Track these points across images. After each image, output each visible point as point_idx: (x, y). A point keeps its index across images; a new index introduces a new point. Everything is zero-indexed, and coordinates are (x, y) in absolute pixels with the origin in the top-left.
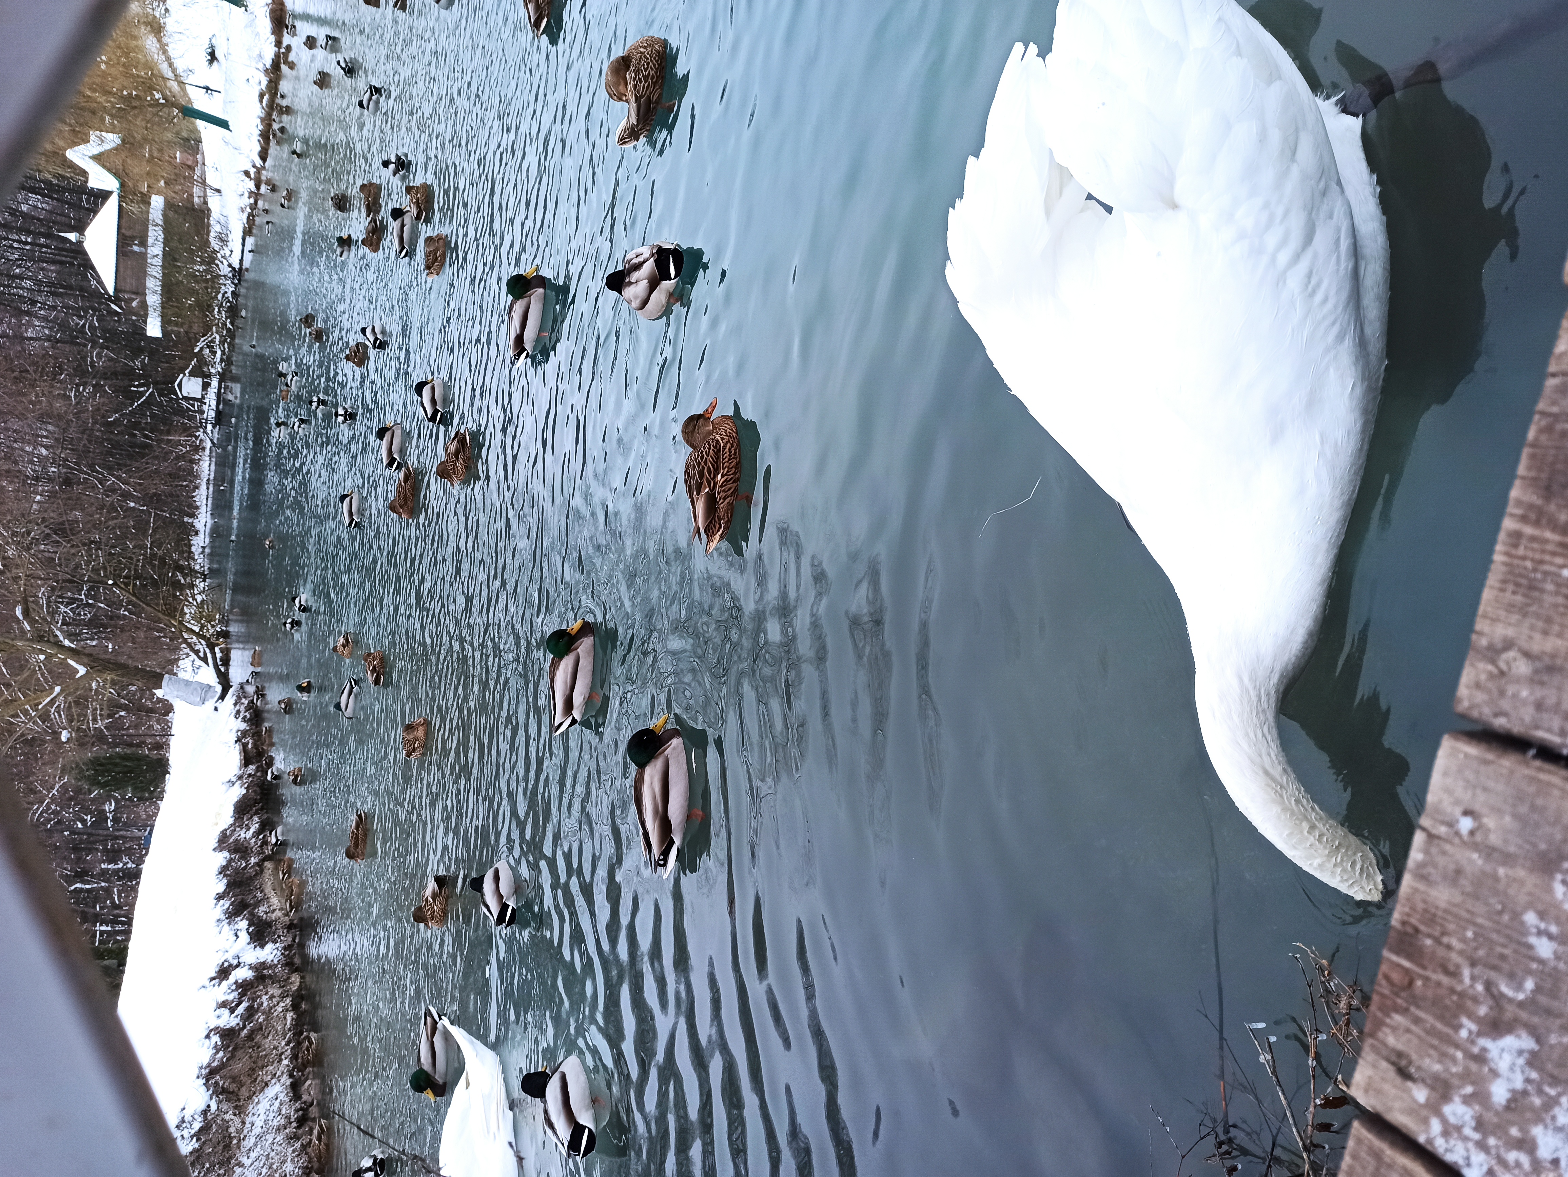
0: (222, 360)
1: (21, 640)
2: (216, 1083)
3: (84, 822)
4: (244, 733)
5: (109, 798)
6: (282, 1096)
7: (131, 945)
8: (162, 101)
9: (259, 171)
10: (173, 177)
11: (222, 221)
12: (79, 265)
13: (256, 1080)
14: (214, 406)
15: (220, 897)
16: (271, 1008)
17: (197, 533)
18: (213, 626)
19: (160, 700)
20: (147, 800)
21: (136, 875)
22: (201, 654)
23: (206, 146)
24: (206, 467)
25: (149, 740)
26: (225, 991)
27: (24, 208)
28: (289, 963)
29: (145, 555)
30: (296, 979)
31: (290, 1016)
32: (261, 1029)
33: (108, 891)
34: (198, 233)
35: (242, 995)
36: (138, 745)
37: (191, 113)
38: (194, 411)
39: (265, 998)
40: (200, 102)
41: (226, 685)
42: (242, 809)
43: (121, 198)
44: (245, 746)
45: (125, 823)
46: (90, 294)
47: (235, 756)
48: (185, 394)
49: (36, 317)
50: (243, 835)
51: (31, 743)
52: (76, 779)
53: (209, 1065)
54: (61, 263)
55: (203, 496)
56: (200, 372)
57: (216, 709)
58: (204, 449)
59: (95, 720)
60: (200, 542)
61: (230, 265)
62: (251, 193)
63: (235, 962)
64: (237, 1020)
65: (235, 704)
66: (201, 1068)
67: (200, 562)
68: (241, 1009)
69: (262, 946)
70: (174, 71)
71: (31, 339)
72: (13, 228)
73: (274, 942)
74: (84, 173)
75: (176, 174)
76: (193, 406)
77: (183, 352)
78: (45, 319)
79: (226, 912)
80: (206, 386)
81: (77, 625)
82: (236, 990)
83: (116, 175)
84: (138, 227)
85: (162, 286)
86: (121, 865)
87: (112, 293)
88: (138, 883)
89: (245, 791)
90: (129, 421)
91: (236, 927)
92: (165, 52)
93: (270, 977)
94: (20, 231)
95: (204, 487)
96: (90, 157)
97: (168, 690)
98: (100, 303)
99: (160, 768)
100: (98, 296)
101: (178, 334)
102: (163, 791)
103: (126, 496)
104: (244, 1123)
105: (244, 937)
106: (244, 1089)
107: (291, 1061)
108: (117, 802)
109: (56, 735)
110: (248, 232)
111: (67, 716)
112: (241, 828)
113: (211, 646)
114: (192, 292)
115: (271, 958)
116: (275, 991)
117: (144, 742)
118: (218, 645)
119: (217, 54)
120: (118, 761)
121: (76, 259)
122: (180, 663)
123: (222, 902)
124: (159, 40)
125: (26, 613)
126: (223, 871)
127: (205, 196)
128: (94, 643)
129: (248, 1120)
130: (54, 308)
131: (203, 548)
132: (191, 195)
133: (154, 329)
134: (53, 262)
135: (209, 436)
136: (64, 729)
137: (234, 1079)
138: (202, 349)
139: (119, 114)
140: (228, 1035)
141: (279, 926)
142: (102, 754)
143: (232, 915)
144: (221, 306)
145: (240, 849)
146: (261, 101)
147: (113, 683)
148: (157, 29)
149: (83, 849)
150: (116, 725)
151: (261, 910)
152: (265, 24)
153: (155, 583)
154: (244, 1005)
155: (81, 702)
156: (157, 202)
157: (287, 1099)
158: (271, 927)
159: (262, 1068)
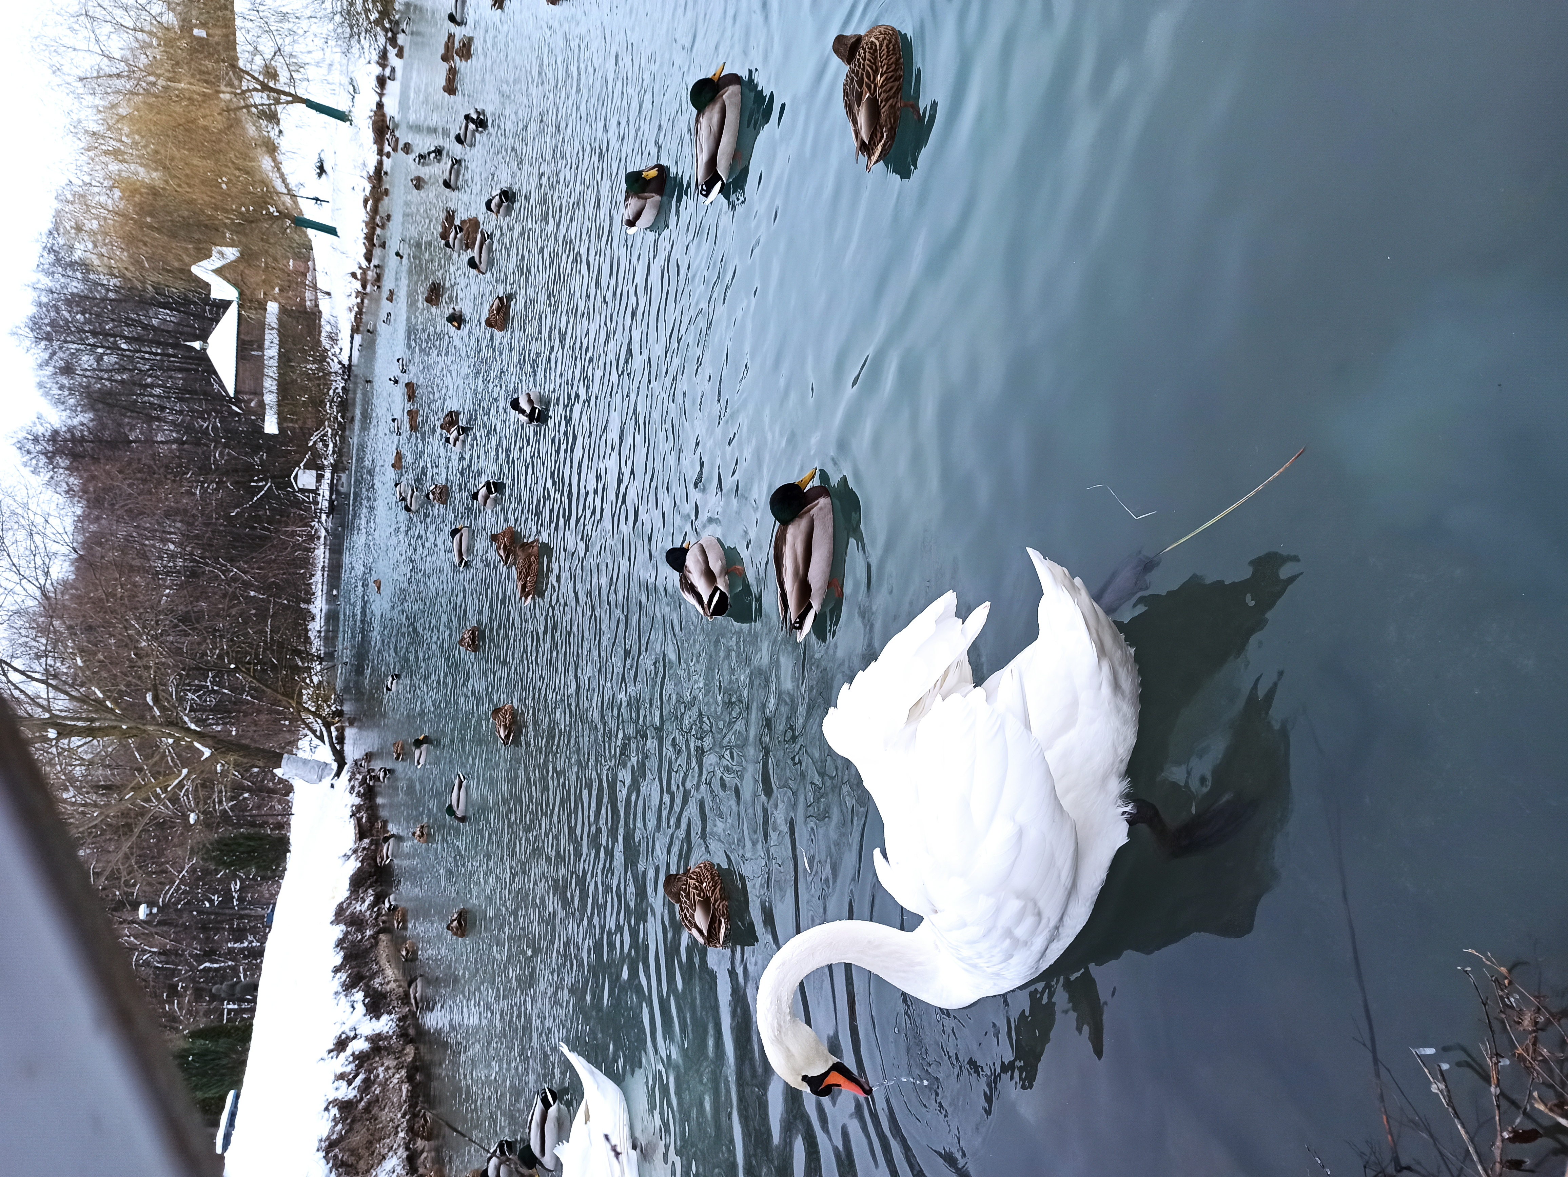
0: (334, 452)
1: (151, 725)
2: (336, 1156)
3: (211, 901)
4: (359, 808)
5: (234, 877)
6: (399, 1170)
7: (255, 1021)
8: (276, 214)
9: (364, 272)
10: (287, 284)
11: (332, 322)
12: (203, 371)
13: (373, 1152)
14: (327, 496)
15: (337, 970)
16: (387, 1080)
17: (313, 619)
18: (329, 706)
19: (281, 781)
20: (269, 879)
21: (259, 953)
22: (318, 733)
23: (317, 253)
24: (321, 555)
25: (271, 821)
26: (342, 1063)
27: (154, 322)
28: (403, 1034)
29: (265, 642)
30: (410, 1050)
31: (405, 1087)
32: (378, 1100)
33: (235, 970)
34: (310, 334)
35: (359, 1067)
36: (261, 826)
37: (302, 223)
38: (310, 503)
39: (381, 1069)
40: (310, 212)
41: (341, 763)
42: (358, 882)
43: (240, 306)
44: (359, 820)
45: (250, 903)
46: (213, 398)
47: (349, 830)
48: (301, 487)
49: (165, 422)
50: (358, 908)
51: (162, 825)
52: (203, 859)
53: (328, 1138)
54: (187, 370)
55: (318, 581)
56: (315, 465)
57: (332, 786)
58: (319, 538)
59: (220, 802)
60: (316, 626)
61: (340, 362)
62: (358, 292)
63: (352, 1034)
64: (355, 1093)
65: (350, 780)
66: (321, 1141)
67: (317, 645)
68: (358, 1081)
69: (378, 1018)
70: (287, 186)
71: (162, 442)
72: (145, 341)
73: (390, 1013)
74: (207, 286)
75: (289, 281)
76: (308, 497)
77: (298, 446)
78: (173, 423)
79: (343, 985)
80: (319, 478)
81: (204, 711)
82: (353, 1061)
83: (236, 285)
84: (256, 332)
85: (279, 385)
86: (246, 944)
87: (232, 395)
88: (261, 962)
89: (359, 865)
90: (250, 515)
91: (353, 998)
92: (279, 169)
93: (386, 1048)
94: (151, 342)
95: (319, 573)
96: (213, 271)
97: (287, 770)
98: (222, 406)
99: (282, 846)
100: (219, 399)
101: (293, 430)
102: (285, 869)
103: (247, 585)
105: (361, 1009)
106: (362, 1162)
107: (407, 1133)
108: (242, 881)
109: (186, 818)
110: (355, 330)
111: (195, 799)
112: (356, 900)
113: (327, 725)
114: (305, 390)
115: (386, 1029)
116: (390, 1062)
117: (266, 823)
118: (333, 724)
119: (326, 167)
120: (241, 841)
121: (200, 365)
122: (300, 742)
123: (339, 974)
124: (274, 160)
125: (156, 699)
126: (340, 943)
127: (316, 299)
128: (219, 728)
130: (181, 412)
131: (319, 632)
132: (303, 300)
133: (271, 426)
134: (180, 370)
135: (323, 525)
136: (193, 811)
137: (353, 1152)
138: (315, 443)
139: (238, 229)
140: (346, 1107)
141: (394, 997)
142: (227, 835)
143: (348, 987)
144: (332, 401)
145: (355, 922)
146: (365, 207)
147: (237, 765)
148: (272, 149)
149: (211, 929)
150: (240, 807)
151: (376, 982)
152: (368, 135)
153: (274, 667)
154: (361, 1077)
155: (207, 784)
156: (273, 308)
157: (404, 1173)
158: (386, 998)
159: (379, 1141)
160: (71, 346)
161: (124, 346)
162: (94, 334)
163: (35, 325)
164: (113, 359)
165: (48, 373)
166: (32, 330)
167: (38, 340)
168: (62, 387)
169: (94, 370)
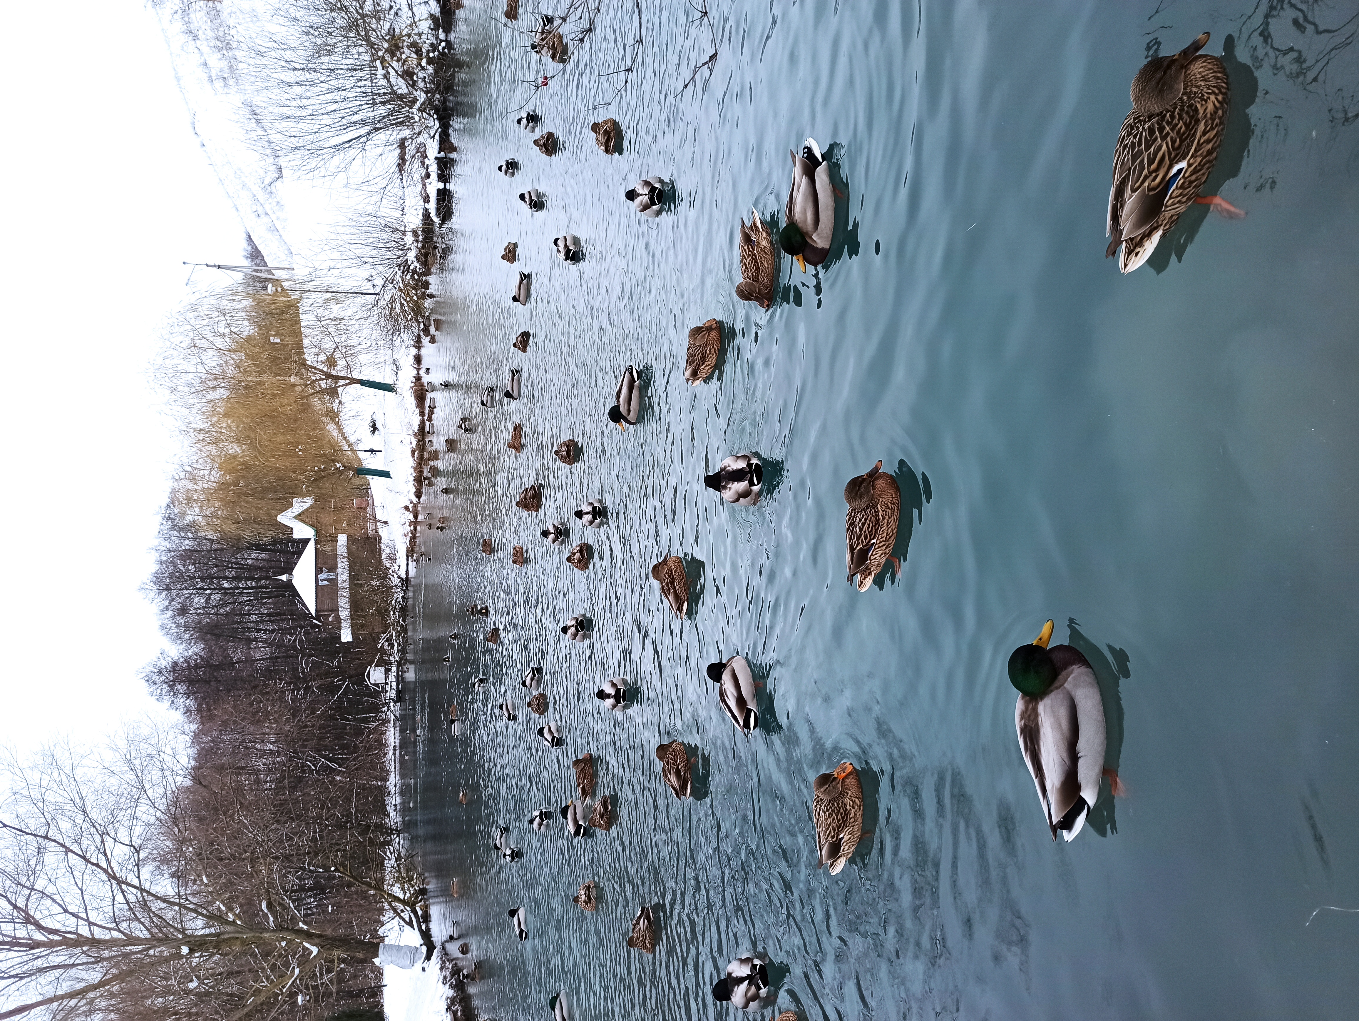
0: (398, 650)
8: (342, 468)
9: (415, 506)
10: (352, 519)
11: (390, 545)
12: (290, 596)
14: (394, 686)
17: (389, 794)
22: (407, 919)
23: (374, 492)
24: (392, 736)
34: (373, 557)
37: (363, 472)
40: (367, 462)
41: (429, 945)
43: (316, 542)
46: (298, 616)
48: (372, 682)
55: (391, 761)
56: (383, 663)
57: (424, 969)
58: (389, 722)
59: (322, 976)
60: (392, 801)
61: (399, 577)
62: (411, 522)
67: (394, 819)
70: (349, 444)
72: (242, 578)
74: (290, 529)
76: (379, 689)
78: (267, 641)
80: (387, 671)
83: (312, 526)
84: (330, 558)
85: (351, 603)
87: (314, 613)
92: (341, 431)
94: (247, 579)
95: (391, 753)
96: (294, 517)
97: (383, 958)
98: (305, 621)
100: (303, 616)
101: (364, 637)
110: (410, 551)
113: (414, 909)
114: (372, 603)
118: (419, 904)
119: (378, 426)
121: (287, 592)
124: (337, 425)
125: (270, 906)
127: (376, 528)
130: (273, 632)
131: (395, 805)
132: (366, 529)
133: (346, 636)
135: (393, 711)
138: (383, 644)
144: (394, 609)
146: (413, 456)
148: (334, 416)
152: (411, 402)
156: (342, 539)
160: (186, 592)
161: (226, 585)
162: (202, 579)
163: (157, 580)
164: (218, 597)
165: (168, 616)
166: (155, 584)
167: (160, 591)
168: (178, 626)
169: (204, 608)
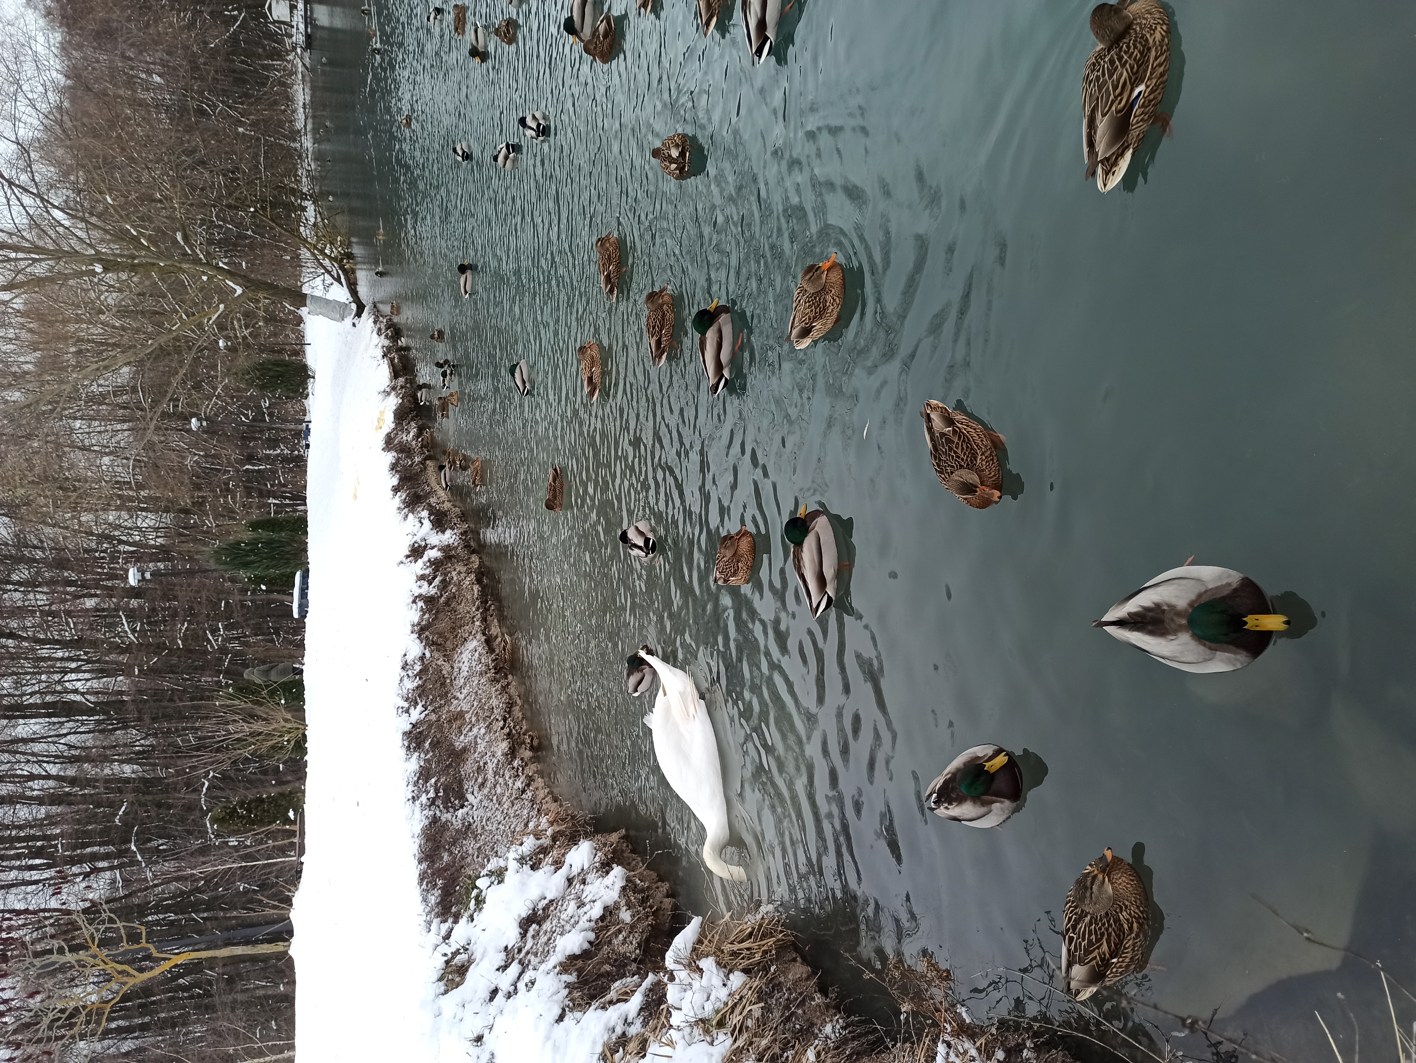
2: (427, 637)
3: (247, 416)
4: (389, 349)
5: (263, 395)
6: (480, 649)
7: (309, 517)
13: (457, 636)
15: (396, 490)
16: (460, 582)
17: (301, 158)
20: (293, 397)
21: (303, 461)
22: (332, 274)
25: (287, 348)
26: (419, 567)
28: (467, 546)
29: (261, 179)
30: (475, 558)
31: (476, 588)
32: (455, 597)
33: (274, 472)
35: (436, 570)
36: (280, 352)
38: (282, 35)
39: (454, 573)
42: (401, 416)
44: (392, 360)
45: (280, 417)
47: (384, 368)
48: (276, 18)
50: (405, 438)
52: (233, 379)
53: (419, 624)
55: (301, 121)
57: (354, 325)
58: (296, 73)
60: (305, 165)
63: (423, 544)
64: (435, 590)
65: (375, 322)
66: (413, 625)
67: (306, 184)
68: (437, 582)
69: (443, 532)
73: (452, 528)
79: (404, 502)
80: (293, 9)
82: (430, 566)
86: (280, 451)
88: (306, 469)
89: (400, 401)
90: (228, 47)
91: (418, 515)
93: (455, 556)
95: (301, 110)
103: (236, 122)
104: (452, 668)
105: (427, 525)
106: (448, 642)
107: (482, 622)
108: (270, 400)
109: (216, 343)
112: (402, 430)
113: (343, 268)
115: (452, 541)
116: (460, 568)
117: (284, 350)
120: (270, 366)
123: (398, 493)
125: (185, 238)
126: (394, 467)
129: (456, 666)
135: (299, 59)
136: (221, 338)
137: (441, 635)
140: (430, 602)
141: (452, 515)
143: (411, 505)
145: (404, 450)
151: (434, 501)
154: (439, 578)
157: (484, 652)
158: (446, 516)
159: (460, 627)
